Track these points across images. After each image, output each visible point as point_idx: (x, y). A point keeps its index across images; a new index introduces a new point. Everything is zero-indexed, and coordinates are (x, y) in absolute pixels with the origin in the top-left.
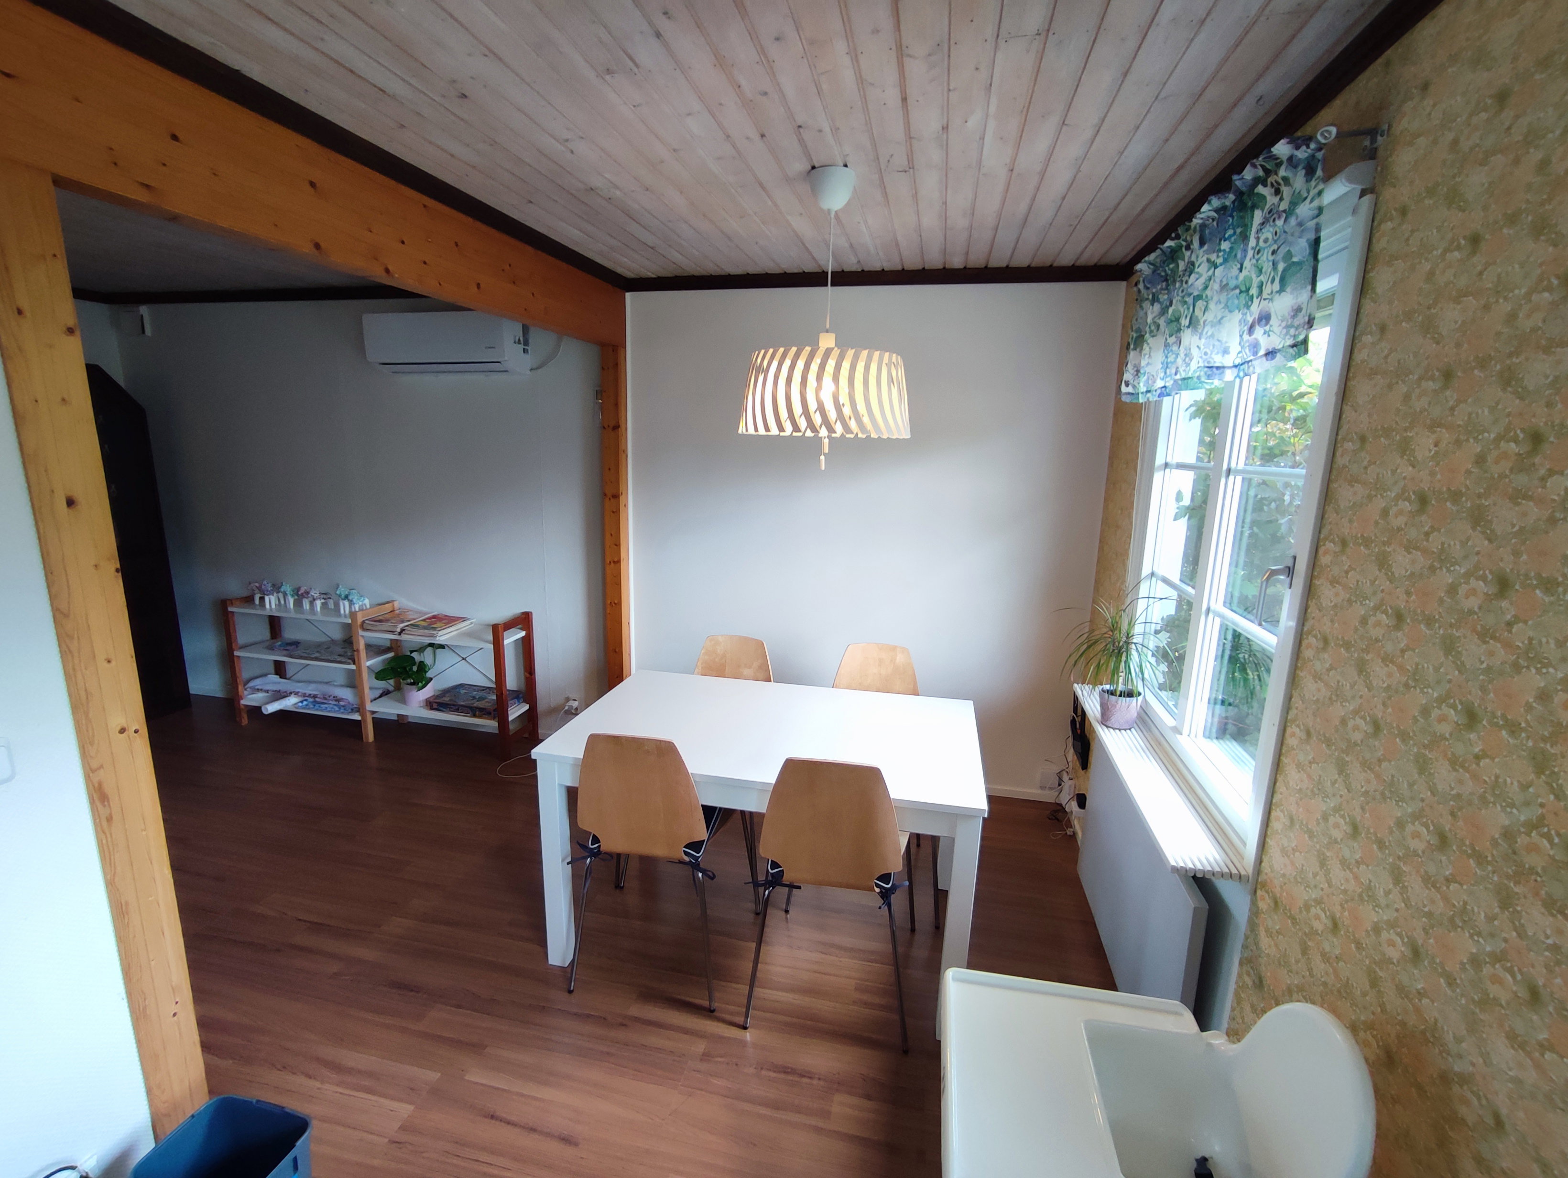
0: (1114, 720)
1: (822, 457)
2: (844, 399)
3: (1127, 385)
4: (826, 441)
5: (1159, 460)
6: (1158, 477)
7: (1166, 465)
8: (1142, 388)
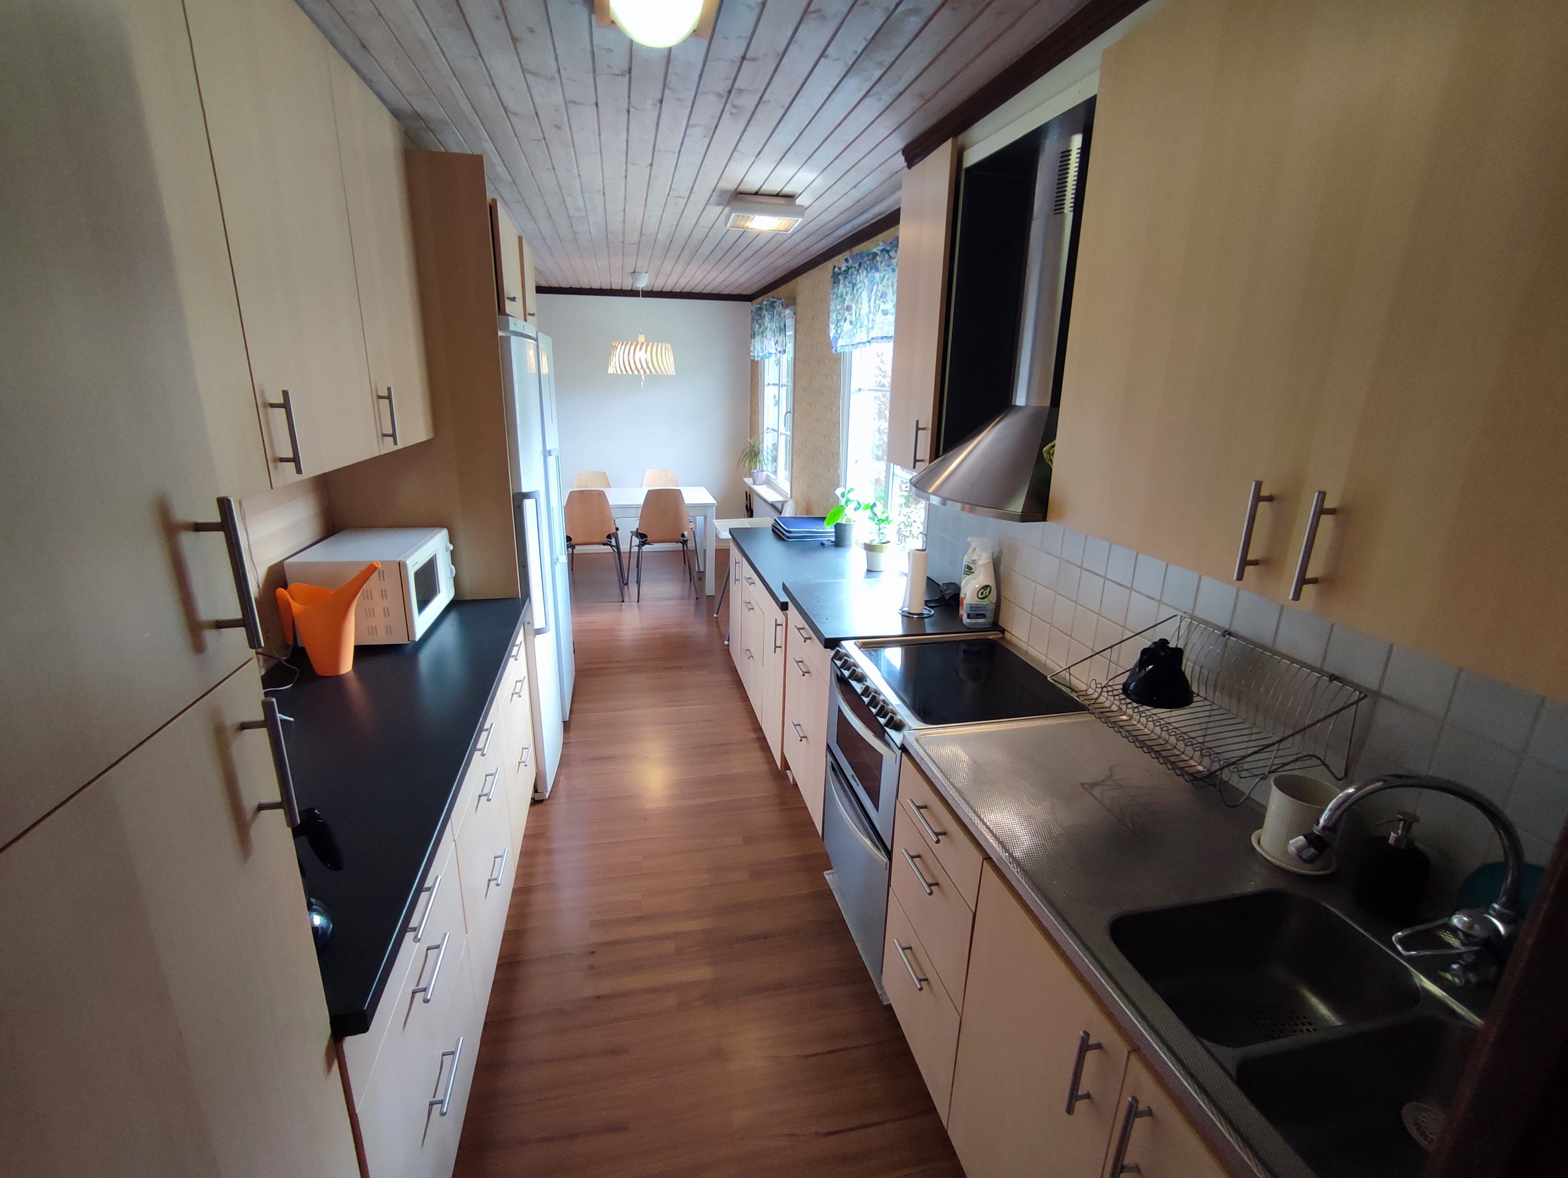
0: (758, 483)
1: (642, 383)
2: (649, 360)
3: (752, 352)
4: (643, 376)
5: (766, 383)
6: (766, 389)
7: (769, 384)
8: (756, 355)
